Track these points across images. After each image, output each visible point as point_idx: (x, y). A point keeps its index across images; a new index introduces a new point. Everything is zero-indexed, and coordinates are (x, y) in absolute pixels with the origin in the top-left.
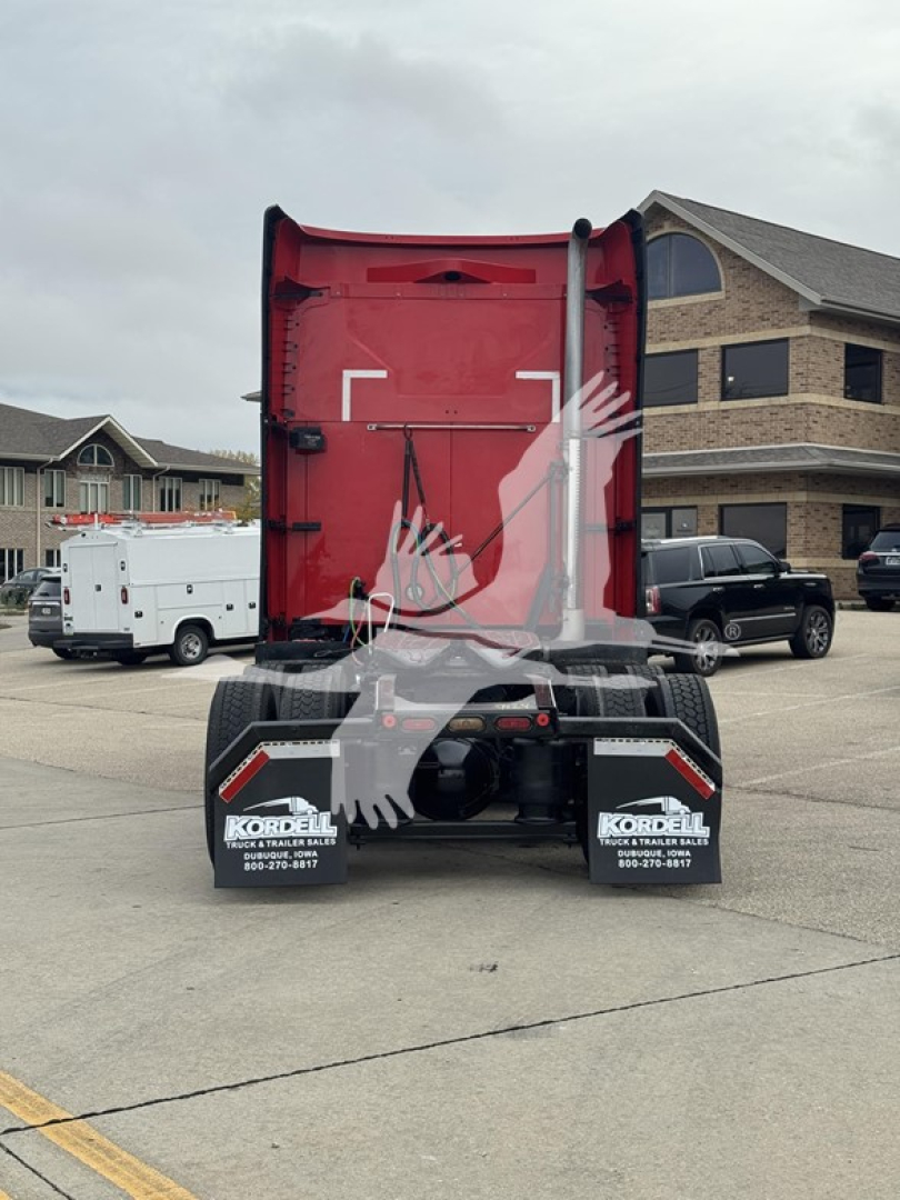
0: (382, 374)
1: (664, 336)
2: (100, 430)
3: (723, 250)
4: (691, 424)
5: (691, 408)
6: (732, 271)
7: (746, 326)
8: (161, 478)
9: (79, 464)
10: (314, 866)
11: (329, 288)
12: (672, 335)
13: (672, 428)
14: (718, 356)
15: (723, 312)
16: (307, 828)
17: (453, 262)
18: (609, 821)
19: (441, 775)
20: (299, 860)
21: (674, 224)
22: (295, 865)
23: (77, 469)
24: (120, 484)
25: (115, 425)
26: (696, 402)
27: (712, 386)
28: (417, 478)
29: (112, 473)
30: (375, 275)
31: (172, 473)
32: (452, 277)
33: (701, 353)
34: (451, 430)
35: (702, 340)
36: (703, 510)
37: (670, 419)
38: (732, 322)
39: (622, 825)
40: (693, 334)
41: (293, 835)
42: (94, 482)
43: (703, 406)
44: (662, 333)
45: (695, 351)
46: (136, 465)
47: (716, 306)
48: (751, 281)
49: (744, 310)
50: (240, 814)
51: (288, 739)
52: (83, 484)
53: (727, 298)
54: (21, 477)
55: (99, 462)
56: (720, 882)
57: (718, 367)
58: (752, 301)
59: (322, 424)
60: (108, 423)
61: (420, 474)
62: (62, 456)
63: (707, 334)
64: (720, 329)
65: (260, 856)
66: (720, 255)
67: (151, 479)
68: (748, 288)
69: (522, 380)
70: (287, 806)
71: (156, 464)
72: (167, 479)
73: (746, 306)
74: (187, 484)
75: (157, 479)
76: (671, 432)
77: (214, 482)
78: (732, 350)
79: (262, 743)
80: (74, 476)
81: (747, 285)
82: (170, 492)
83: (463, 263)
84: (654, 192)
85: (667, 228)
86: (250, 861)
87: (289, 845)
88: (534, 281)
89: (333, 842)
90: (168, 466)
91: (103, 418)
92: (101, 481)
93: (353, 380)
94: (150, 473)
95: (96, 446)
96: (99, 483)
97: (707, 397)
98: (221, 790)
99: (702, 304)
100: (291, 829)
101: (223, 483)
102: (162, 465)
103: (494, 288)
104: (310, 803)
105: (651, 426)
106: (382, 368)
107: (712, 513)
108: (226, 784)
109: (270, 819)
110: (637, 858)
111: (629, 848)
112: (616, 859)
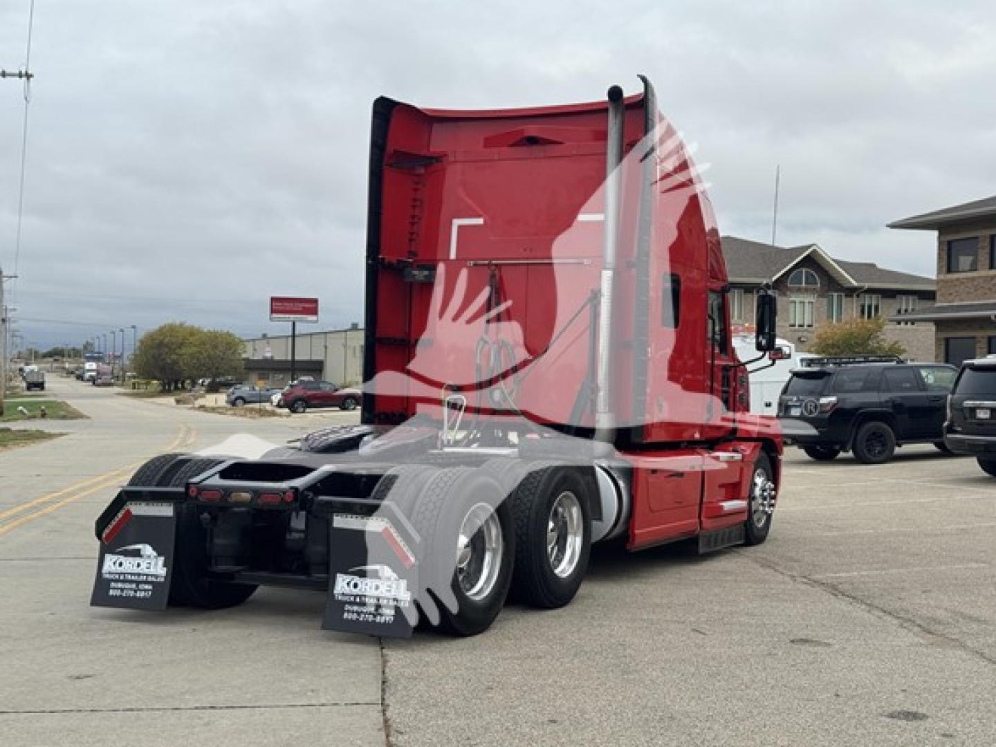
0: (480, 221)
2: (808, 255)
8: (862, 296)
9: (789, 285)
10: (149, 596)
16: (148, 568)
18: (343, 580)
19: (288, 537)
20: (141, 590)
22: (138, 594)
23: (788, 289)
24: (825, 301)
25: (820, 252)
29: (817, 292)
30: (489, 143)
31: (871, 291)
32: (532, 141)
34: (528, 264)
39: (352, 584)
41: (141, 572)
42: (802, 299)
46: (839, 284)
50: (113, 553)
52: (792, 302)
54: (741, 296)
55: (805, 284)
59: (436, 262)
60: (815, 251)
62: (774, 278)
65: (120, 585)
67: (852, 296)
70: (139, 550)
71: (855, 284)
72: (867, 296)
74: (886, 301)
75: (858, 296)
77: (911, 298)
79: (130, 503)
80: (785, 294)
82: (870, 307)
83: (540, 129)
87: (137, 579)
89: (162, 580)
90: (867, 285)
91: (809, 247)
92: (808, 298)
93: (460, 227)
94: (851, 292)
95: (804, 270)
96: (807, 301)
100: (140, 568)
101: (919, 299)
102: (861, 284)
103: (568, 147)
106: (479, 216)
109: (130, 559)
110: (356, 612)
111: (351, 603)
112: (343, 611)
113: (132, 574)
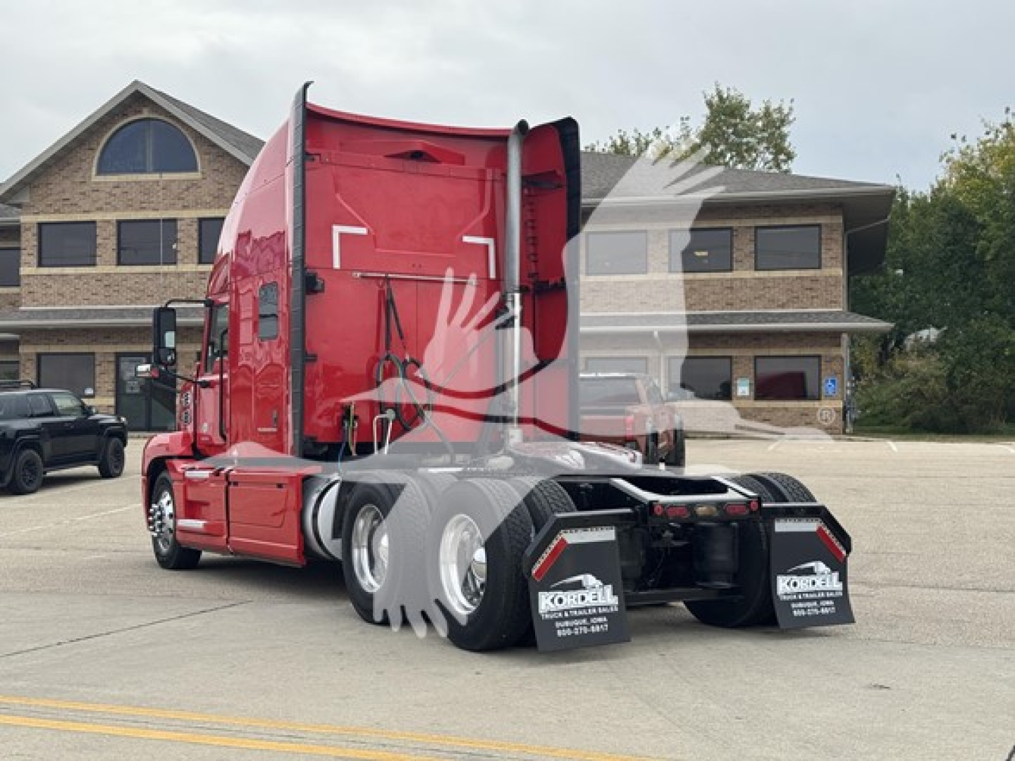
0: (363, 231)
1: (144, 205)
3: (200, 137)
4: (170, 282)
5: (172, 268)
6: (207, 157)
7: (221, 203)
10: (607, 629)
11: (320, 155)
12: (152, 205)
13: (152, 285)
14: (196, 226)
15: (199, 190)
16: (596, 600)
17: (418, 144)
18: (783, 581)
20: (595, 625)
21: (152, 111)
22: (593, 629)
26: (175, 263)
27: (190, 251)
28: (397, 319)
32: (417, 156)
33: (179, 223)
34: (417, 280)
35: (180, 212)
36: (182, 356)
37: (150, 277)
38: (208, 199)
40: (172, 206)
41: (588, 605)
43: (181, 268)
44: (141, 203)
45: (174, 220)
47: (194, 184)
48: (224, 167)
49: (219, 189)
50: (548, 590)
51: (579, 527)
53: (204, 179)
56: (853, 621)
57: (195, 235)
58: (226, 184)
59: (317, 271)
61: (400, 316)
63: (185, 207)
64: (197, 204)
65: (567, 623)
66: (196, 142)
68: (222, 172)
69: (466, 244)
70: (580, 582)
73: (221, 186)
76: (151, 288)
78: (206, 222)
79: (562, 531)
81: (221, 170)
83: (424, 145)
84: (136, 82)
85: (146, 114)
86: (561, 628)
87: (586, 614)
88: (463, 163)
89: (616, 609)
93: (342, 235)
97: (186, 261)
98: (534, 572)
99: (181, 181)
100: (586, 601)
103: (443, 167)
104: (598, 579)
105: (133, 282)
106: (363, 226)
107: (191, 358)
108: (537, 566)
109: (570, 593)
110: (803, 608)
111: (797, 601)
112: (791, 610)
113: (577, 609)
